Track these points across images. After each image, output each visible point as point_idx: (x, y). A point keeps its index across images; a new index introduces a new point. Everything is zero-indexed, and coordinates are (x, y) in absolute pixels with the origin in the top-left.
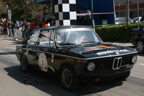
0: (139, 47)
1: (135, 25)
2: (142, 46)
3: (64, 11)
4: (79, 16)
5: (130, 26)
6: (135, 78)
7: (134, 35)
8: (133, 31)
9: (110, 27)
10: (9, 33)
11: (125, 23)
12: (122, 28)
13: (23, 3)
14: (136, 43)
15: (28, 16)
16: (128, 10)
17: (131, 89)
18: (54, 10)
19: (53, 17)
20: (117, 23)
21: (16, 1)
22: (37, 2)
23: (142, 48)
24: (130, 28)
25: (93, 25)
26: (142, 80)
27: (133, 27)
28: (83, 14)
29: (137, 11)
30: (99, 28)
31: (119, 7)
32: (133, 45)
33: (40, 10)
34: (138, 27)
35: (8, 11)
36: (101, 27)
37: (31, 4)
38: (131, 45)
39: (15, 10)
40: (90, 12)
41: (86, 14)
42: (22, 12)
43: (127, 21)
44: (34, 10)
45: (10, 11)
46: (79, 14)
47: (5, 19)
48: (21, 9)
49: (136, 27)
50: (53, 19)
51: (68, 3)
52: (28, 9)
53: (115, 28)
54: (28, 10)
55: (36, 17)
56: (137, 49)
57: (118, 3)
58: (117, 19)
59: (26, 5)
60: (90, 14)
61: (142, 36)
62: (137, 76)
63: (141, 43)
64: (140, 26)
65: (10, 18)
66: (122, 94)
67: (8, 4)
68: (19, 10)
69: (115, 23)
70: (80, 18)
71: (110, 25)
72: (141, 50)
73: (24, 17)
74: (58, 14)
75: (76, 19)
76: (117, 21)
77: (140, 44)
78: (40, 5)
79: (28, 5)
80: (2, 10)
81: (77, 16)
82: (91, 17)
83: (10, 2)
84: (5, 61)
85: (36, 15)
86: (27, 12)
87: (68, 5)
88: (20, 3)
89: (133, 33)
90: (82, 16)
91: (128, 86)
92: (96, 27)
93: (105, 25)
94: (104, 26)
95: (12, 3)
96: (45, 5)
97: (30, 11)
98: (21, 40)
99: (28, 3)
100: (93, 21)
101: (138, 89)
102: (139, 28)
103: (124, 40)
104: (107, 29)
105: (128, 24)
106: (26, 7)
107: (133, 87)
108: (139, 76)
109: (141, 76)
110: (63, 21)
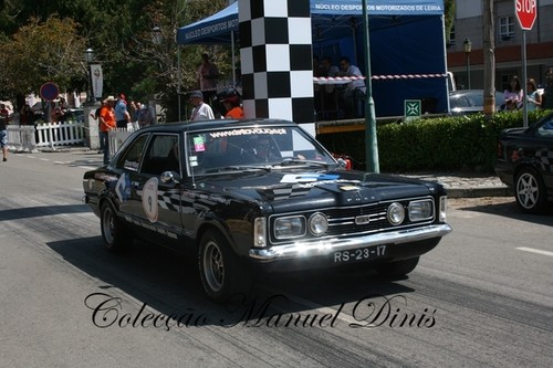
0: (523, 192)
1: (514, 116)
2: (535, 189)
3: (270, 68)
5: (497, 120)
6: (495, 295)
8: (504, 137)
9: (430, 121)
11: (481, 109)
12: (469, 124)
13: (140, 40)
14: (516, 179)
16: (490, 64)
22: (187, 37)
23: (535, 194)
24: (498, 128)
25: (370, 114)
26: (518, 300)
27: (506, 122)
28: (339, 80)
30: (394, 126)
31: (468, 53)
34: (526, 121)
35: (93, 67)
36: (399, 122)
38: (498, 183)
41: (347, 79)
43: (488, 101)
45: (99, 67)
46: (323, 79)
47: (84, 96)
48: (134, 62)
51: (285, 40)
53: (448, 125)
56: (516, 198)
58: (458, 96)
62: (504, 290)
63: (531, 177)
64: (532, 121)
65: (99, 92)
67: (93, 44)
69: (450, 110)
71: (431, 118)
72: (530, 202)
74: (250, 77)
75: (310, 94)
76: (455, 103)
77: (527, 180)
80: (72, 65)
83: (99, 36)
88: (130, 41)
89: (504, 143)
92: (379, 123)
93: (413, 116)
94: (408, 119)
95: (106, 41)
100: (372, 101)
103: (478, 168)
104: (421, 129)
105: (491, 113)
107: (484, 323)
108: (510, 289)
109: (518, 288)
110: (266, 101)
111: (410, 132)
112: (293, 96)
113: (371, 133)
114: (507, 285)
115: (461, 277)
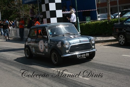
0: (120, 40)
1: (116, 20)
2: (124, 39)
3: (50, 10)
5: (111, 21)
6: (120, 68)
7: (116, 29)
8: (114, 26)
9: (93, 22)
11: (107, 18)
12: (104, 23)
13: (11, 3)
14: (118, 37)
15: (17, 16)
16: (109, 6)
17: (118, 78)
19: (40, 16)
20: (99, 19)
21: (5, 3)
22: (25, 2)
23: (124, 40)
24: (112, 23)
25: (78, 21)
26: (126, 69)
27: (114, 22)
29: (117, 7)
30: (84, 24)
31: (99, 4)
32: (115, 39)
33: (28, 10)
34: (119, 21)
36: (85, 23)
37: (19, 4)
38: (113, 38)
39: (4, 11)
42: (11, 12)
43: (109, 16)
44: (22, 10)
46: (64, 12)
48: (10, 10)
49: (117, 22)
50: (40, 18)
51: (54, 2)
52: (17, 9)
53: (98, 23)
54: (17, 11)
55: (24, 17)
56: (119, 42)
57: (99, 1)
58: (99, 15)
59: (14, 6)
61: (123, 29)
62: (122, 67)
63: (123, 36)
64: (121, 21)
66: (110, 83)
68: (8, 11)
69: (98, 19)
71: (93, 21)
72: (123, 43)
73: (13, 17)
74: (45, 12)
75: (62, 16)
76: (99, 17)
77: (121, 37)
78: (28, 5)
79: (16, 6)
85: (24, 14)
86: (15, 12)
87: (54, 4)
88: (9, 4)
89: (114, 27)
90: (67, 14)
91: (114, 76)
92: (80, 23)
93: (88, 21)
94: (87, 22)
96: (31, 4)
97: (19, 11)
98: (11, 39)
99: (16, 3)
100: (78, 18)
101: (124, 78)
102: (119, 23)
103: (107, 34)
104: (91, 24)
105: (110, 19)
106: (14, 7)
107: (119, 76)
108: (123, 66)
109: (125, 66)
110: (50, 19)
111: (88, 26)
112: (57, 17)
113: (78, 26)
114: (122, 65)
115: (109, 64)
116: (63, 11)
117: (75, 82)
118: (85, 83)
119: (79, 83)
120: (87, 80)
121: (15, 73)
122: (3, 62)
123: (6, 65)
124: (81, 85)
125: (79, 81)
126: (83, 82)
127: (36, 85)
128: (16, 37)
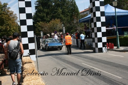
3: (97, 26)
4: (108, 30)
10: (63, 41)
13: (72, 22)
18: (91, 26)
19: (91, 31)
21: (68, 22)
25: (117, 35)
28: (111, 28)
33: (83, 26)
35: (63, 28)
36: (123, 36)
37: (77, 23)
39: (67, 27)
40: (115, 26)
41: (112, 28)
42: (72, 28)
44: (79, 27)
45: (64, 27)
47: (62, 33)
48: (71, 26)
51: (100, 21)
52: (75, 26)
59: (74, 24)
60: (115, 28)
65: (64, 32)
67: (63, 23)
70: (109, 30)
73: (73, 31)
74: (93, 28)
75: (105, 31)
78: (83, 23)
79: (75, 24)
80: (60, 27)
81: (106, 29)
82: (116, 30)
83: (64, 22)
84: (61, 59)
85: (80, 29)
86: (74, 28)
88: (70, 22)
92: (119, 36)
94: (125, 35)
95: (66, 23)
96: (86, 23)
97: (76, 27)
99: (75, 22)
100: (118, 32)
106: (74, 25)
110: (97, 33)
111: (126, 38)
112: (102, 32)
113: (118, 39)
116: (106, 28)
117: (111, 80)
118: (118, 80)
119: (113, 81)
120: (120, 79)
121: (70, 69)
122: (63, 61)
123: (64, 63)
124: (115, 82)
125: (114, 79)
126: (116, 80)
127: (83, 79)
128: (74, 44)
